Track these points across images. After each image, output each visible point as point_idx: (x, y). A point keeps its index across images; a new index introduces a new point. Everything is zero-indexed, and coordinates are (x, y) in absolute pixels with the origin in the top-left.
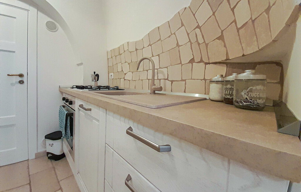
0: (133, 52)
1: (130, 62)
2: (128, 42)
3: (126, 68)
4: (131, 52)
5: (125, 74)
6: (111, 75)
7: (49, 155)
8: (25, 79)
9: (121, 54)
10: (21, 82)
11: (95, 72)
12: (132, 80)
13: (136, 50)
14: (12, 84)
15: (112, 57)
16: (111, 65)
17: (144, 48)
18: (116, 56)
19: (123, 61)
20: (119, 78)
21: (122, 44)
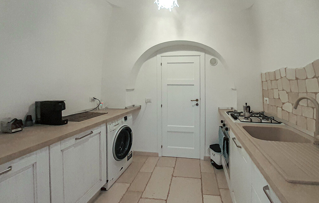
0: (293, 80)
1: (289, 91)
2: (285, 69)
3: (284, 97)
4: (289, 80)
5: (283, 104)
6: (266, 100)
7: (212, 162)
8: (199, 102)
9: (278, 80)
10: (197, 105)
11: (246, 104)
12: (292, 113)
13: (297, 79)
14: (193, 106)
15: (266, 81)
16: (265, 88)
17: (307, 78)
18: (271, 81)
19: (280, 88)
20: (275, 106)
21: (279, 69)
